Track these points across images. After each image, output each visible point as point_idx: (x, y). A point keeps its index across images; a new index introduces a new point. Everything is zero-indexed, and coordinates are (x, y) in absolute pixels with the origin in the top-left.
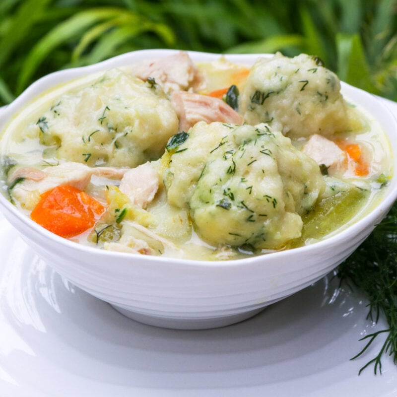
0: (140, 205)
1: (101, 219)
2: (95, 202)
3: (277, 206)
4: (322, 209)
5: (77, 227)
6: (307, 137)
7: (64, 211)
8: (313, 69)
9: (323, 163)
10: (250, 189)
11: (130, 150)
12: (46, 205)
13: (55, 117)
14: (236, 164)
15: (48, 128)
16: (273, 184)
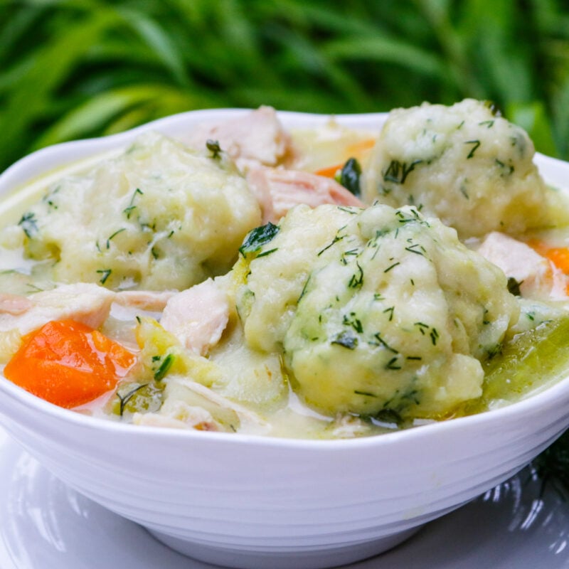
0: (196, 350)
1: (128, 376)
2: (118, 347)
3: (439, 341)
4: (516, 350)
5: (85, 389)
6: (481, 236)
7: (64, 362)
8: (487, 122)
9: (511, 275)
10: (390, 312)
11: (178, 261)
12: (30, 352)
13: (49, 212)
14: (364, 271)
15: (37, 230)
16: (430, 304)
